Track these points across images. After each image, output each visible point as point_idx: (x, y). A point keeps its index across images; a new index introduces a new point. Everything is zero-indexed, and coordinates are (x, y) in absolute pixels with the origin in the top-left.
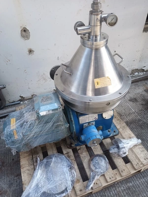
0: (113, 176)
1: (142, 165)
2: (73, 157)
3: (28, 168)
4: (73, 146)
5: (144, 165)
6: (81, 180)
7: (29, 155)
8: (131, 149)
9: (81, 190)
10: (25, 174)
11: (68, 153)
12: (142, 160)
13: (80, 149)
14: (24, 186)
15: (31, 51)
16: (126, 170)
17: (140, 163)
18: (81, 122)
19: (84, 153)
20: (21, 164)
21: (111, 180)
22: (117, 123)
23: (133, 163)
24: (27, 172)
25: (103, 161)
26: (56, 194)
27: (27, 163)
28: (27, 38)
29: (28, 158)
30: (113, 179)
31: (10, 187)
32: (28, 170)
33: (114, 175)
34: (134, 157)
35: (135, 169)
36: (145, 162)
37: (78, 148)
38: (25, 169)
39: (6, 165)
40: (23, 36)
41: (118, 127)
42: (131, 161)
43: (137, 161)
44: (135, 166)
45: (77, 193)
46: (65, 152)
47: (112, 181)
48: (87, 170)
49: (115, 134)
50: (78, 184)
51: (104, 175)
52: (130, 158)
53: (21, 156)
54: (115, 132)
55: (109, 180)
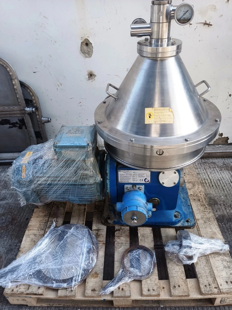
0: (155, 288)
1: (216, 291)
2: (103, 238)
3: (35, 232)
4: (109, 221)
5: (220, 292)
6: (101, 276)
7: (45, 216)
8: (206, 257)
9: (94, 290)
10: (28, 240)
11: (98, 230)
12: (220, 281)
13: (119, 230)
14: (20, 254)
15: (91, 75)
16: (183, 287)
17: (213, 286)
18: (120, 180)
19: (122, 238)
20: (30, 224)
21: (148, 293)
22: (199, 209)
23: (200, 280)
24: (32, 237)
25: (149, 259)
26: (54, 280)
27: (38, 225)
28: (88, 54)
29: (41, 219)
30: (154, 293)
31: (7, 253)
32: (35, 235)
33: (159, 287)
34: (208, 271)
35: (201, 293)
36: (224, 287)
37: (117, 227)
38: (31, 232)
39: (16, 223)
40: (83, 52)
41: (198, 216)
42: (199, 276)
43: (210, 280)
44: (202, 286)
45: (86, 291)
46: (94, 227)
47: (150, 296)
48: (117, 264)
49: (186, 224)
50: (93, 279)
51: (140, 281)
52: (198, 269)
53: (34, 214)
54: (187, 221)
55: (145, 292)
